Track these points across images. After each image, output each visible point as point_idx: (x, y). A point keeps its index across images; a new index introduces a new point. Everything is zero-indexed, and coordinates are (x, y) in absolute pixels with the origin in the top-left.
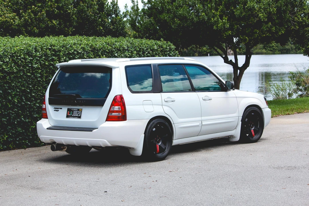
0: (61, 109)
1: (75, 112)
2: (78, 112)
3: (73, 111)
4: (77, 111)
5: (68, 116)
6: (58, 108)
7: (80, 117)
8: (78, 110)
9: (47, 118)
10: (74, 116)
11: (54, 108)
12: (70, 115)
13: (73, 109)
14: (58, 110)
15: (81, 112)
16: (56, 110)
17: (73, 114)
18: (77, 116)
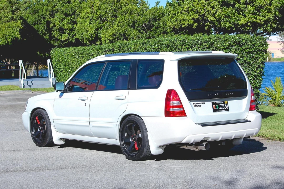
0: (204, 103)
1: (221, 106)
3: (219, 104)
4: (222, 104)
5: (214, 111)
6: (200, 103)
7: (228, 110)
8: (224, 102)
10: (221, 110)
11: (194, 104)
12: (216, 109)
13: (218, 102)
14: (200, 106)
15: (228, 104)
16: (197, 106)
17: (219, 107)
18: (225, 109)
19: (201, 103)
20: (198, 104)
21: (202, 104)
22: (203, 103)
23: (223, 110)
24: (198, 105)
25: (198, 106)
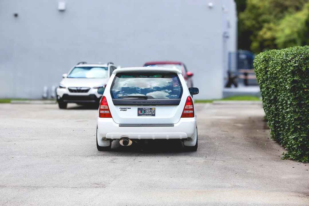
1: (147, 111)
2: (151, 111)
5: (139, 115)
7: (154, 115)
8: (151, 109)
9: (111, 117)
10: (146, 114)
13: (145, 108)
15: (155, 110)
17: (145, 112)
18: (151, 114)
23: (148, 115)
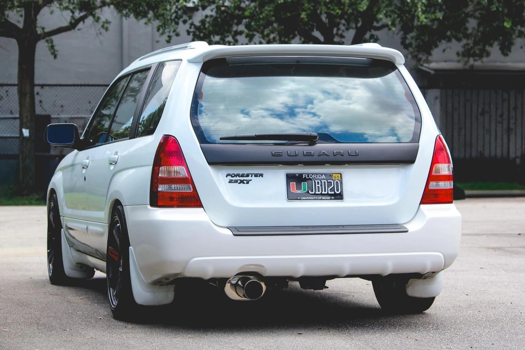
0: (262, 175)
1: (317, 184)
2: (330, 184)
4: (324, 179)
6: (248, 176)
7: (339, 196)
8: (329, 176)
9: (200, 205)
10: (315, 195)
11: (228, 175)
12: (299, 192)
13: (309, 174)
14: (248, 181)
15: (340, 180)
16: (236, 181)
17: (310, 187)
18: (329, 193)
19: (252, 174)
20: (243, 176)
21: (253, 178)
22: (256, 176)
23: (322, 195)
24: (242, 179)
25: (242, 182)
